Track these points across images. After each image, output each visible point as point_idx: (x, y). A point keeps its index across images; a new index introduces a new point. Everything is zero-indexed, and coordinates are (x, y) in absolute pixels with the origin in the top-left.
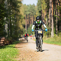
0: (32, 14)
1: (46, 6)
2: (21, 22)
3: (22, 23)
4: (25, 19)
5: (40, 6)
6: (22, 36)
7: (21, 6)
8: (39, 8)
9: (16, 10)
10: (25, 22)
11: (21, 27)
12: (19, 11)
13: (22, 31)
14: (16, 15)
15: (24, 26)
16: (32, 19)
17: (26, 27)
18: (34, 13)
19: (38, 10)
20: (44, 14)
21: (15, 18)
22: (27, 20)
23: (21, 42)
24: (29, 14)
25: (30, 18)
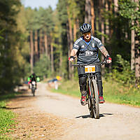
0: (45, 29)
1: (79, 12)
2: (20, 49)
3: (23, 50)
4: (29, 40)
5: (64, 10)
6: (22, 81)
7: (19, 11)
8: (60, 15)
10: (29, 49)
11: (21, 60)
12: (14, 23)
13: (23, 71)
14: (8, 32)
15: (28, 59)
16: (46, 40)
17: (32, 61)
18: (50, 28)
19: (60, 19)
20: (73, 29)
21: (6, 40)
22: (34, 43)
23: (20, 95)
24: (38, 30)
25: (41, 40)
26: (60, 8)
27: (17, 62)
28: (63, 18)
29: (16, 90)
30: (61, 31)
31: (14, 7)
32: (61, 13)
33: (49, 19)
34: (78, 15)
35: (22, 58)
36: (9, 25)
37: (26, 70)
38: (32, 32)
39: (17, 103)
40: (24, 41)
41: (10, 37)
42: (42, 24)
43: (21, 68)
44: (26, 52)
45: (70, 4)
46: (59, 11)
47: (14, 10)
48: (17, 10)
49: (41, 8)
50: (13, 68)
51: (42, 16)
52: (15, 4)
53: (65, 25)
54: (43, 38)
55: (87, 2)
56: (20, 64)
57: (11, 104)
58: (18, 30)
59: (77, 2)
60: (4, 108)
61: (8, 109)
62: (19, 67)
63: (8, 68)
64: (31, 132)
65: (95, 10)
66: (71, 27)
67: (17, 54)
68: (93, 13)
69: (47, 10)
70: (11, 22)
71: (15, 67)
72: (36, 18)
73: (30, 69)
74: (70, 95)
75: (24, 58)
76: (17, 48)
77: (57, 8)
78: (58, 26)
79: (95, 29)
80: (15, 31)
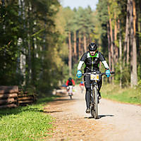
2: (58, 50)
3: (61, 52)
4: (68, 42)
5: (104, 10)
8: (100, 16)
10: (67, 50)
11: (59, 62)
12: (52, 23)
13: (61, 73)
14: (46, 32)
15: (66, 61)
16: (85, 42)
17: (70, 63)
18: (90, 28)
19: (100, 20)
20: (113, 31)
21: (44, 41)
22: (73, 45)
23: (58, 98)
24: (77, 31)
25: (80, 41)
26: (100, 9)
27: (54, 64)
28: (103, 18)
29: (54, 93)
30: (101, 33)
31: (53, 7)
32: (102, 14)
33: (88, 20)
34: (119, 15)
35: (60, 60)
36: (47, 26)
38: (69, 33)
39: (54, 106)
40: (63, 42)
41: (48, 38)
42: (82, 24)
43: (59, 70)
44: (64, 54)
45: (111, 4)
46: (100, 11)
47: (52, 10)
48: (56, 9)
49: (80, 7)
50: (51, 70)
51: (81, 16)
52: (53, 3)
53: (106, 25)
54: (82, 39)
55: (129, 2)
56: (58, 66)
57: (48, 107)
58: (56, 31)
59: (118, 2)
60: (41, 111)
61: (46, 112)
62: (57, 69)
63: (46, 70)
64: (70, 137)
65: (136, 10)
66: (111, 28)
67: (55, 55)
68: (134, 14)
69: (86, 10)
70: (49, 23)
71: (54, 69)
72: (74, 18)
73: (68, 71)
74: (109, 99)
75: (63, 60)
76: (55, 49)
77: (97, 9)
78: (99, 27)
79: (137, 30)
80: (53, 32)
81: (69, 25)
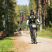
0: (25, 12)
1: (36, 7)
2: (16, 19)
3: (17, 20)
4: (19, 16)
5: (31, 6)
6: (16, 30)
7: (16, 6)
8: (30, 8)
9: (12, 9)
10: (19, 19)
11: (16, 23)
12: (14, 10)
13: (17, 27)
14: (12, 13)
17: (20, 23)
18: (26, 12)
19: (30, 9)
21: (11, 16)
22: (21, 17)
25: (23, 16)
26: (30, 5)
27: (15, 24)
28: (31, 8)
29: (15, 33)
33: (26, 9)
37: (18, 27)
38: (20, 13)
39: (15, 38)
45: (33, 4)
47: (14, 6)
49: (23, 5)
50: (13, 26)
51: (24, 8)
52: (14, 4)
55: (39, 3)
57: (13, 38)
58: (15, 13)
59: (36, 3)
60: (10, 39)
64: (20, 48)
67: (15, 21)
68: (41, 7)
69: (25, 6)
79: (42, 12)
81: (20, 11)
